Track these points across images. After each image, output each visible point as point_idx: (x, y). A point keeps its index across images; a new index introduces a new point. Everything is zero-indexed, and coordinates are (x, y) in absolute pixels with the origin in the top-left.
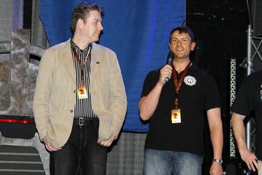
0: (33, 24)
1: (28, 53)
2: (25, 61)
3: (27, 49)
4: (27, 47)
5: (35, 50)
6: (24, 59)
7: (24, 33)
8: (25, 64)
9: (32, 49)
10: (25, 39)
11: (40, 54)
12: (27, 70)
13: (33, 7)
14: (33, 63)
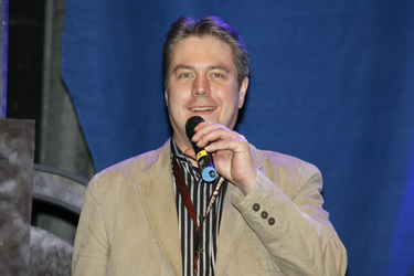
0: (45, 107)
1: (26, 194)
2: (19, 221)
3: (23, 183)
4: (24, 175)
5: (50, 187)
6: (15, 214)
7: (14, 133)
8: (17, 230)
9: (42, 184)
10: (18, 150)
11: (67, 199)
12: (25, 251)
13: (48, 53)
14: (46, 227)
